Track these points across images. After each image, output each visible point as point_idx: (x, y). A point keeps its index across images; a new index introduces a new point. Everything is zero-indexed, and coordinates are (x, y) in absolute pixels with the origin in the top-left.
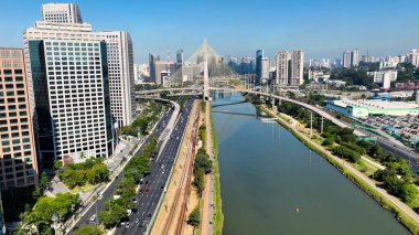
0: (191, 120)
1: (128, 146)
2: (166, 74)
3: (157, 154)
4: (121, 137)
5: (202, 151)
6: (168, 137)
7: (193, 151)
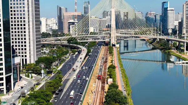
0: (99, 62)
1: (30, 83)
3: (61, 91)
4: (23, 76)
5: (114, 86)
6: (74, 76)
7: (103, 88)
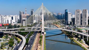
2: (25, 20)
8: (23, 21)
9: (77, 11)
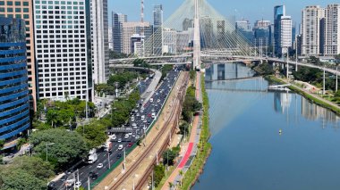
2: (139, 39)
8: (133, 42)
9: (308, 11)
